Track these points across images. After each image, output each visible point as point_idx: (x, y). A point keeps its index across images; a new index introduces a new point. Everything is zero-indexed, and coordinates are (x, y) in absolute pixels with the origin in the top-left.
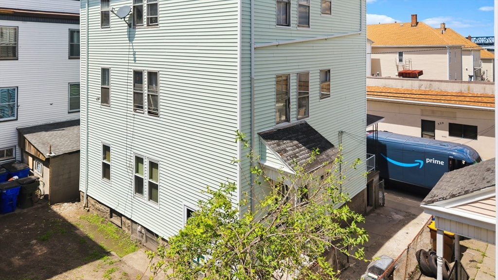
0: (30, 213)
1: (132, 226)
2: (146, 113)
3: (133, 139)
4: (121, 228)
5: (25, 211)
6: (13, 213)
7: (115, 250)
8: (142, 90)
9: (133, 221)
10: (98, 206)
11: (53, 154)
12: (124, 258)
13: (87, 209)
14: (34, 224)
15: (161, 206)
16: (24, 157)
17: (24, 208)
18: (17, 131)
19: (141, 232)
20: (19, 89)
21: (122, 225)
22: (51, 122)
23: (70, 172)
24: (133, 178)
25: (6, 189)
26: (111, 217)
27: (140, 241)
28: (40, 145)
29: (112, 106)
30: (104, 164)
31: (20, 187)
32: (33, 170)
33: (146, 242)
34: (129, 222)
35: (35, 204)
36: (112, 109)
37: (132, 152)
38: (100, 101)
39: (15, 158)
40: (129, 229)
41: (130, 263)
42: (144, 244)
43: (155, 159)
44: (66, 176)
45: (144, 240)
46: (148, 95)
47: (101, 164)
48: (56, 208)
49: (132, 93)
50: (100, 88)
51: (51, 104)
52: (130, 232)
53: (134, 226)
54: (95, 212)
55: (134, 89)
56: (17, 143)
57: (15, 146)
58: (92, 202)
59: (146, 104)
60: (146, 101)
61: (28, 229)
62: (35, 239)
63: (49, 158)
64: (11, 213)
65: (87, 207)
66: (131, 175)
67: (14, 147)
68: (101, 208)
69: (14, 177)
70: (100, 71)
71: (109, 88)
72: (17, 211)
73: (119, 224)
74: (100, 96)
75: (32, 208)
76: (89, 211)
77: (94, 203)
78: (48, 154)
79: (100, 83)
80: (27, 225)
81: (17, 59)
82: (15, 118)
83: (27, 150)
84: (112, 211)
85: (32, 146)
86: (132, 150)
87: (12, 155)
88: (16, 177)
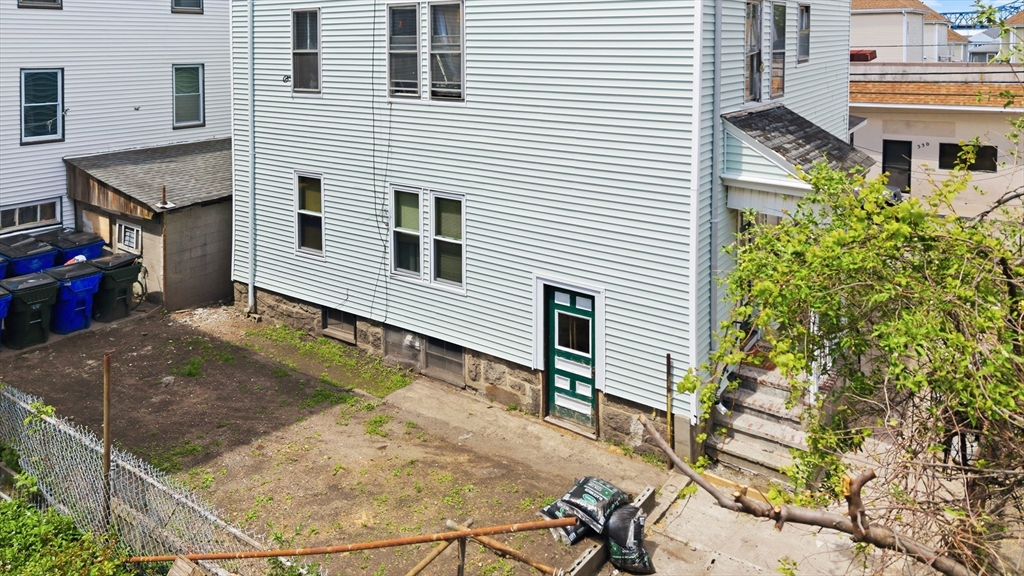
0: (127, 329)
1: (385, 339)
2: (428, 95)
3: (390, 155)
4: (355, 345)
5: (114, 325)
6: (88, 330)
7: (360, 386)
8: (415, 48)
9: (387, 327)
10: (284, 307)
11: (170, 205)
12: (390, 398)
13: (257, 316)
14: (149, 348)
15: (469, 287)
16: (85, 219)
17: (109, 321)
18: (63, 164)
19: (412, 347)
20: (65, 73)
21: (355, 338)
22: (138, 148)
23: (205, 244)
24: (391, 238)
25: (71, 278)
26: (325, 326)
27: (410, 365)
28: (133, 189)
29: (324, 91)
30: (303, 219)
31: (100, 275)
32: (110, 245)
33: (427, 366)
34: (379, 330)
35: (131, 312)
36: (325, 96)
37: (387, 185)
38: (291, 83)
39: (61, 223)
40: (377, 347)
41: (406, 406)
42: (423, 371)
43: (450, 191)
44: (198, 252)
45: (420, 364)
46: (433, 56)
47: (295, 219)
48: (182, 318)
49: (386, 56)
50: (291, 57)
51: (137, 109)
52: (381, 351)
53: (393, 337)
54: (276, 321)
55: (391, 48)
56: (65, 191)
57: (61, 197)
58: (270, 300)
59: (427, 76)
60: (427, 69)
61: (142, 358)
62: (170, 374)
63: (162, 212)
64: (82, 331)
65: (256, 313)
66: (385, 232)
67: (58, 201)
68: (295, 310)
69: (77, 258)
70: (290, 18)
71: (316, 54)
72: (96, 327)
73: (350, 338)
74: (291, 73)
75: (127, 319)
76: (260, 320)
77: (273, 303)
78: (160, 205)
79: (291, 46)
80: (134, 351)
81: (61, 8)
82: (58, 136)
83: (95, 203)
84: (329, 314)
85: (110, 194)
86: (388, 179)
87: (53, 216)
88: (81, 258)
